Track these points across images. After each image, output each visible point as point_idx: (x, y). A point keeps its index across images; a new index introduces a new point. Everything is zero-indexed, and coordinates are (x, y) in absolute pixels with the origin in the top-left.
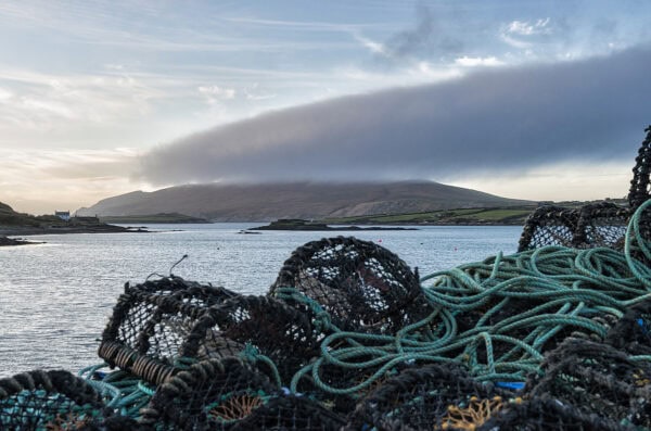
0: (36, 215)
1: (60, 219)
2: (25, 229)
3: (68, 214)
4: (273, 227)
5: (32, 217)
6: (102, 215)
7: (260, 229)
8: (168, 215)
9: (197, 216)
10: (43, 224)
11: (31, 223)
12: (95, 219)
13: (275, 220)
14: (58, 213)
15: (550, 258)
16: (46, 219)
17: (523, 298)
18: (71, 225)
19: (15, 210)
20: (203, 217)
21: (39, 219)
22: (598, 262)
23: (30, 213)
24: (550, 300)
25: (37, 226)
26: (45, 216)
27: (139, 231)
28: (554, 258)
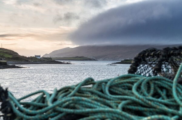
0: (27, 57)
1: (37, 58)
2: (23, 62)
3: (40, 56)
4: (122, 63)
5: (26, 57)
6: (53, 57)
7: (116, 63)
8: (80, 57)
9: (92, 58)
10: (30, 60)
11: (25, 60)
12: (50, 58)
13: (123, 60)
14: (35, 56)
15: (122, 83)
16: (31, 58)
17: (73, 114)
18: (41, 61)
19: (19, 54)
20: (94, 58)
21: (29, 58)
22: (152, 86)
23: (25, 56)
24: (88, 116)
25: (27, 61)
26: (31, 57)
27: (67, 63)
28: (125, 83)
